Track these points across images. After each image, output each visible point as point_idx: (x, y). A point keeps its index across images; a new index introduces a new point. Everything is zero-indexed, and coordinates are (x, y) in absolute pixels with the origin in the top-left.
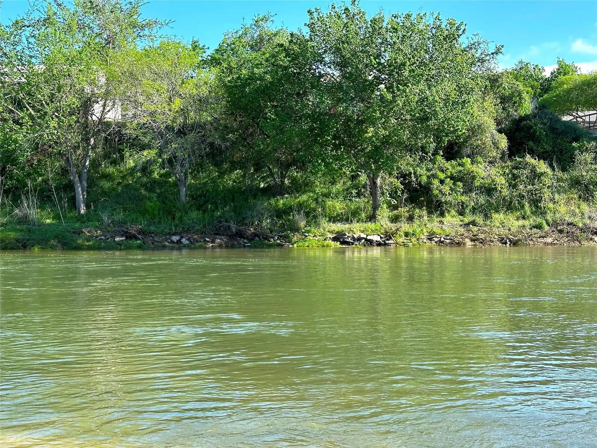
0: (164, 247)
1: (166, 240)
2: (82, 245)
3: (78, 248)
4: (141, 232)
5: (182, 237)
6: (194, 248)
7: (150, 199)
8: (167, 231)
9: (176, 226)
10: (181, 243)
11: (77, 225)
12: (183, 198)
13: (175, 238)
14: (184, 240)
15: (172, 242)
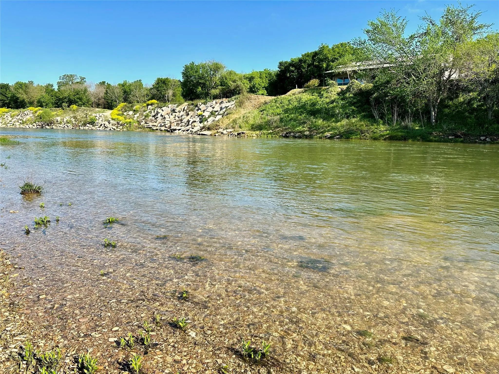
0: (476, 142)
1: (477, 139)
2: (432, 140)
4: (464, 134)
5: (487, 138)
6: (493, 144)
7: (470, 118)
8: (478, 134)
9: (484, 132)
10: (486, 140)
11: (431, 130)
12: (490, 118)
13: (482, 138)
15: (481, 140)
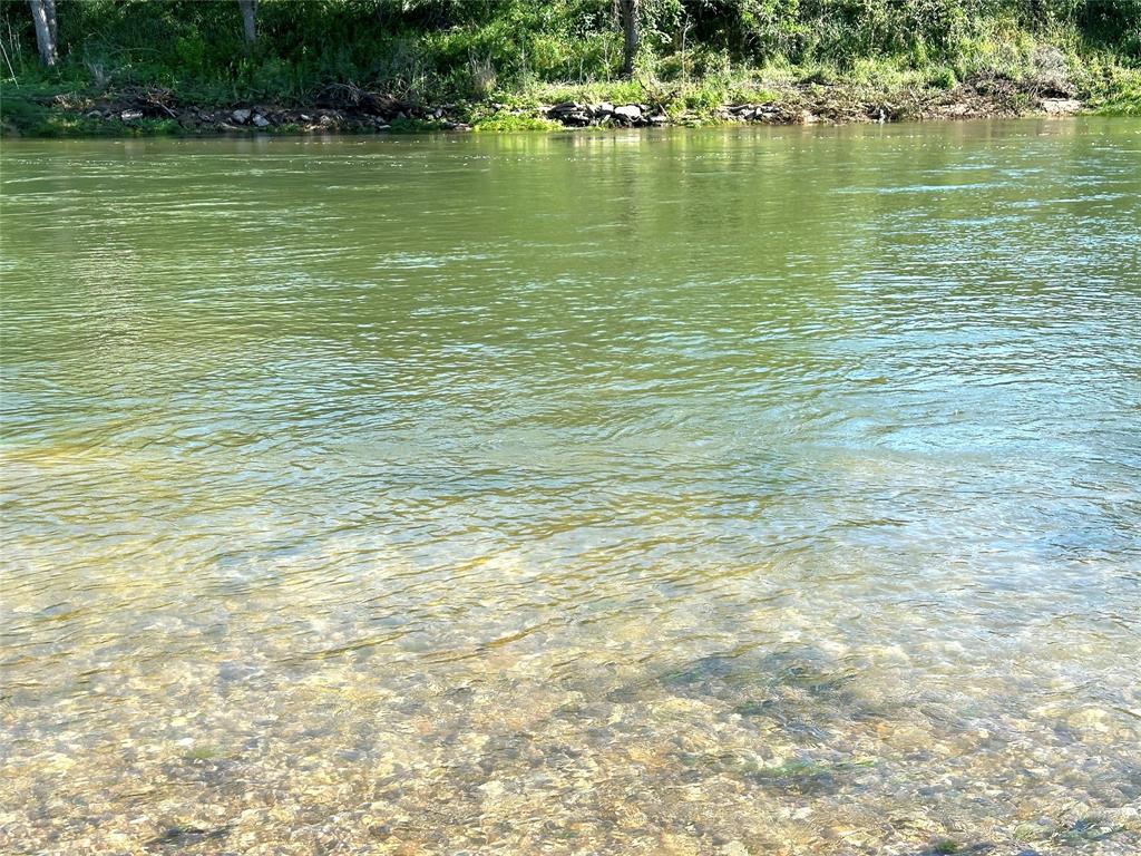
0: (221, 132)
1: (224, 117)
2: (60, 129)
3: (51, 134)
4: (173, 101)
5: (254, 113)
6: (280, 134)
7: (184, 34)
8: (223, 99)
9: (241, 90)
10: (253, 123)
11: (44, 87)
12: (251, 33)
13: (241, 115)
14: (258, 118)
15: (236, 122)
